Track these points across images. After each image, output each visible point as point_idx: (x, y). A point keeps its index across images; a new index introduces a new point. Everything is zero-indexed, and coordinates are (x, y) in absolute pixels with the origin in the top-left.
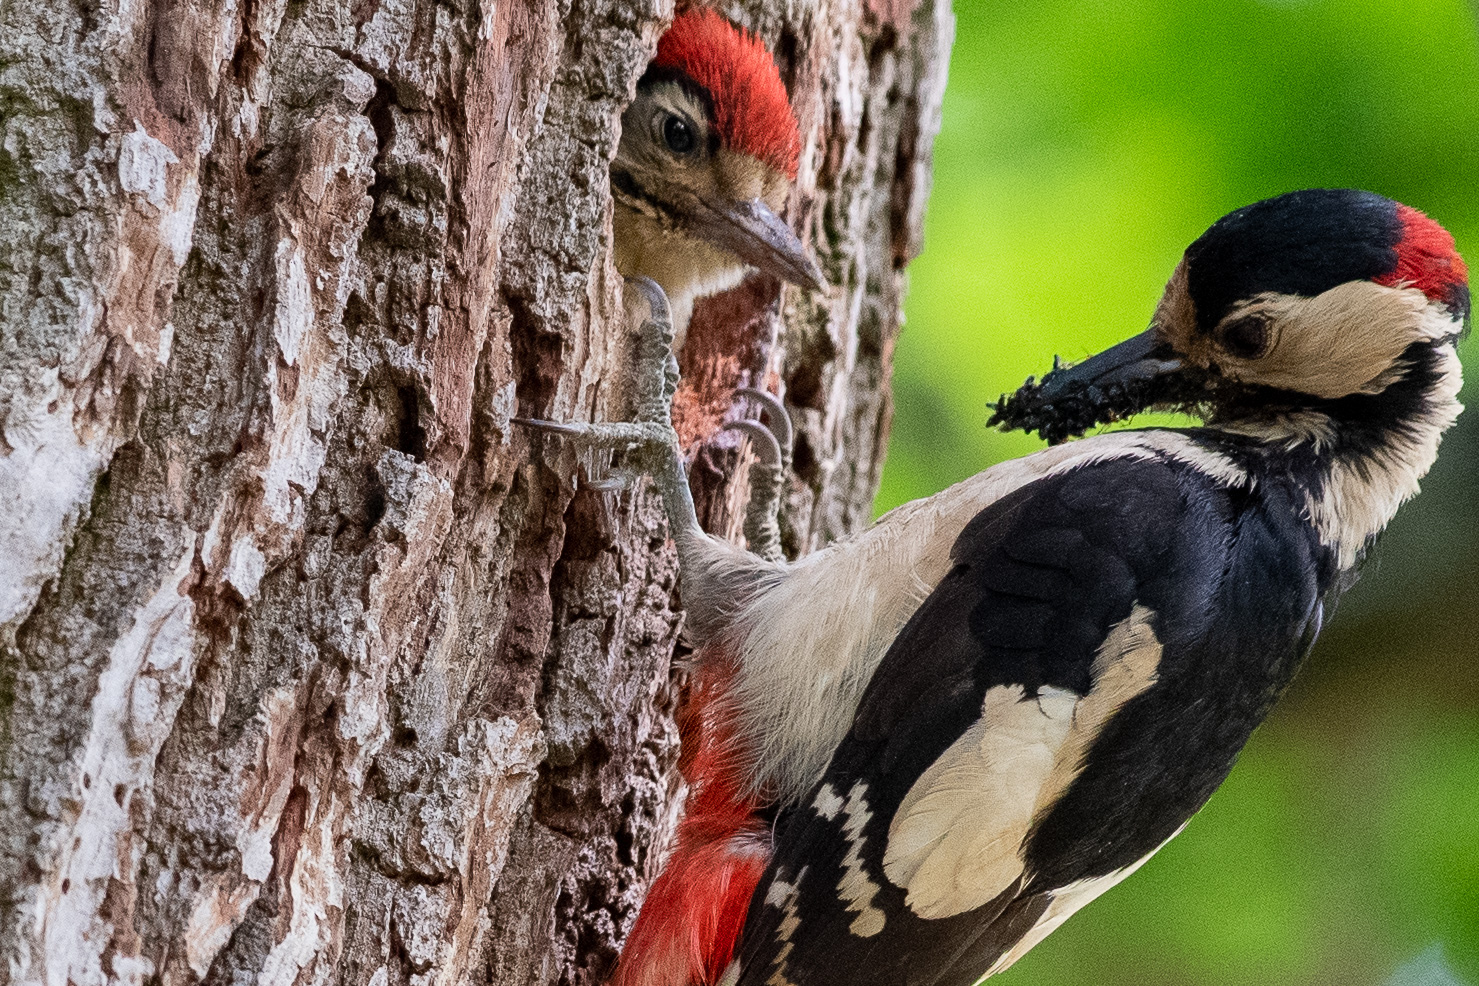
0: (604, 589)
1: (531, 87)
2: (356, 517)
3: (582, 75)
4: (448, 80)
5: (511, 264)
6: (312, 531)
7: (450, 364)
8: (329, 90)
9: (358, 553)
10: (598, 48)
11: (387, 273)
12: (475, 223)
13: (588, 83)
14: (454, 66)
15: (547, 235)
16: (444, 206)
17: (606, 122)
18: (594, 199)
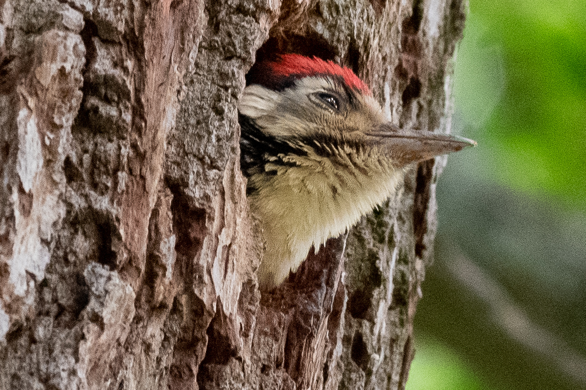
0: (233, 382)
1: (187, 38)
2: (69, 306)
3: (220, 43)
4: (133, 21)
5: (171, 162)
6: (40, 314)
7: (133, 212)
8: (53, 20)
9: (70, 328)
10: (230, 26)
11: (90, 147)
12: (150, 119)
13: (224, 49)
14: (136, 15)
15: (196, 145)
16: (130, 106)
17: (236, 74)
18: (228, 122)
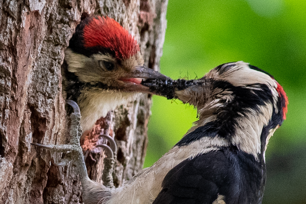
0: (59, 196)
1: (37, 42)
3: (52, 38)
4: (11, 40)
5: (31, 96)
7: (12, 127)
10: (57, 30)
12: (20, 84)
13: (54, 40)
14: (13, 36)
15: (42, 87)
16: (10, 78)
17: (60, 53)
18: (56, 76)
